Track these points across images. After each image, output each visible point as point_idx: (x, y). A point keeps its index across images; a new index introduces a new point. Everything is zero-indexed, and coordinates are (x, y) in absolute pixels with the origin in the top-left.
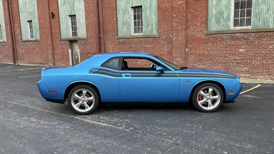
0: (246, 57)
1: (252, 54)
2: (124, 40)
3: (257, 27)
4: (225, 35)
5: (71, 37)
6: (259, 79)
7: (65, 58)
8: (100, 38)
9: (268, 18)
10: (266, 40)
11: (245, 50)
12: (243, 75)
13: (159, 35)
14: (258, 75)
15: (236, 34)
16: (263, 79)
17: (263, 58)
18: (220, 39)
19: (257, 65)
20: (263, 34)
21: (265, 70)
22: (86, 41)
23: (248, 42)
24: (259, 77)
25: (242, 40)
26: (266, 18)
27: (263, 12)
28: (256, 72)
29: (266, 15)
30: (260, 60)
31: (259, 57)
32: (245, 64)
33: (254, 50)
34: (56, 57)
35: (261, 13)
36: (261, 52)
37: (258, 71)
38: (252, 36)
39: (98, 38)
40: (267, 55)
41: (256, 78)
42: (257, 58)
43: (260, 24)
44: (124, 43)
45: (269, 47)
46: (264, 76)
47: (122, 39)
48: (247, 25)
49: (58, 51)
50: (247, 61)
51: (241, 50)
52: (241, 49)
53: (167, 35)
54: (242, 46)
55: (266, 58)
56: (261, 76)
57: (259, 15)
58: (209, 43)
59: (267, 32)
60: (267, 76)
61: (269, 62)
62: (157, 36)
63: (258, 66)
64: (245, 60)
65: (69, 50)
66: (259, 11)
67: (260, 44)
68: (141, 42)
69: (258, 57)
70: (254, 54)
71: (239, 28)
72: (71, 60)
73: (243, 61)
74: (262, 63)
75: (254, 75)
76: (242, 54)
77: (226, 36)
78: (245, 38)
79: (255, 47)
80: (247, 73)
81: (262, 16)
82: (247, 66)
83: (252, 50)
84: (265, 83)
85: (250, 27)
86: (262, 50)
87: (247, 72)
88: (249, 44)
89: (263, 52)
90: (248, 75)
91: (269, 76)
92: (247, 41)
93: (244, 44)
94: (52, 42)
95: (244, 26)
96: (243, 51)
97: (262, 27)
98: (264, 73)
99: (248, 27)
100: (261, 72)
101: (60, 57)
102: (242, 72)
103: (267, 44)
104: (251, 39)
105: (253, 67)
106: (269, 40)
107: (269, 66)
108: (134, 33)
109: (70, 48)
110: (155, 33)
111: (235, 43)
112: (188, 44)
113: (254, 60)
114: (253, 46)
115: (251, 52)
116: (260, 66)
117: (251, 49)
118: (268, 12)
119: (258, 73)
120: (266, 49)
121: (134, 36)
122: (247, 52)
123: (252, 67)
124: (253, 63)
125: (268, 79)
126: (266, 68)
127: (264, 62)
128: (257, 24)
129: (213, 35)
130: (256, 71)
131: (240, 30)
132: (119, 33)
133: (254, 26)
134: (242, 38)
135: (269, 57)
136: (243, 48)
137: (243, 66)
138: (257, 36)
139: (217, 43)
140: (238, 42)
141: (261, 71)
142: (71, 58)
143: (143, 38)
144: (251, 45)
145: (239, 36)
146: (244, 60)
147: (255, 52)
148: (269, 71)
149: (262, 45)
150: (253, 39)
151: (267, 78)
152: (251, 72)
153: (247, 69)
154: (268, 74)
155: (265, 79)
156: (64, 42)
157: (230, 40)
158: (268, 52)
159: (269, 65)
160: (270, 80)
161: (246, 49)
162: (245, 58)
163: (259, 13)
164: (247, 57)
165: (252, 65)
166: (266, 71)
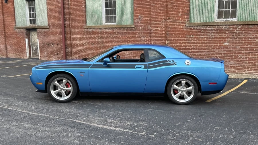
0: (231, 50)
1: (237, 47)
2: (94, 29)
3: (243, 19)
4: (208, 27)
5: (28, 25)
6: (245, 74)
7: (20, 49)
8: (65, 26)
9: (254, 11)
10: (253, 34)
11: (230, 44)
12: (227, 70)
13: (135, 25)
14: (244, 70)
15: (221, 27)
16: (249, 74)
17: (249, 52)
18: (204, 31)
19: (243, 59)
20: (250, 27)
21: (251, 64)
22: (47, 29)
23: (234, 35)
24: (245, 72)
25: (227, 33)
26: (253, 10)
27: (249, 4)
28: (242, 67)
29: (253, 8)
30: (245, 54)
31: (245, 51)
32: (230, 58)
33: (240, 44)
34: (9, 48)
35: (247, 5)
36: (248, 46)
37: (244, 65)
38: (238, 29)
39: (63, 27)
40: (254, 49)
41: (242, 73)
42: (243, 52)
43: (247, 17)
44: (94, 33)
45: (255, 41)
46: (250, 71)
47: (92, 29)
48: (232, 17)
49: (12, 41)
50: (232, 55)
51: (225, 44)
52: (226, 42)
53: (145, 25)
54: (227, 39)
55: (252, 52)
56: (247, 70)
57: (245, 7)
58: (191, 36)
59: (254, 25)
60: (253, 71)
61: (255, 56)
62: (133, 27)
63: (244, 60)
64: (230, 54)
65: (26, 39)
67: (246, 37)
68: (114, 32)
69: (244, 51)
70: (240, 47)
71: (223, 20)
72: (27, 51)
73: (228, 55)
74: (248, 57)
75: (240, 70)
76: (227, 47)
77: (210, 29)
78: (230, 31)
79: (241, 41)
80: (232, 68)
81: (248, 8)
82: (232, 60)
83: (238, 44)
84: (251, 78)
85: (235, 20)
86: (248, 44)
87: (232, 66)
88: (235, 37)
89: (249, 45)
90: (233, 70)
91: (255, 71)
92: (232, 34)
93: (229, 37)
94: (4, 30)
95: (228, 18)
96: (228, 44)
97: (248, 20)
98: (250, 67)
99: (234, 19)
100: (247, 67)
101: (14, 47)
102: (227, 66)
103: (253, 37)
104: (237, 32)
105: (239, 61)
106: (256, 34)
107: (255, 61)
108: (106, 22)
109: (27, 38)
110: (130, 23)
111: (219, 36)
112: (168, 36)
113: (240, 54)
114: (238, 39)
115: (236, 46)
116: (246, 60)
117: (237, 42)
118: (255, 4)
119: (244, 68)
120: (252, 42)
121: (105, 26)
122: (232, 45)
123: (237, 62)
124: (239, 58)
125: (254, 74)
126: (253, 62)
127: (250, 56)
128: (243, 17)
129: (196, 27)
130: (242, 65)
131: (225, 22)
132: (88, 21)
133: (240, 19)
134: (227, 31)
135: (255, 51)
136: (228, 41)
137: (227, 60)
138: (243, 29)
139: (200, 36)
140: (223, 35)
141: (247, 65)
142: (28, 48)
143: (117, 28)
144: (237, 39)
145: (223, 28)
146: (229, 54)
147: (241, 46)
148: (256, 66)
149: (248, 39)
150: (239, 32)
151: (253, 72)
152: (236, 66)
153: (232, 63)
154: (254, 69)
155: (251, 74)
156: (19, 30)
157: (215, 32)
158: (255, 46)
159: (256, 59)
160: (256, 75)
161: (231, 42)
162: (230, 52)
163: (246, 4)
164: (233, 50)
165: (237, 59)
166: (252, 66)
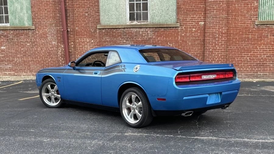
0: (8, 54)
1: (13, 51)
3: (14, 24)
6: (23, 76)
9: (22, 17)
10: (24, 38)
11: (6, 48)
12: (8, 73)
14: (21, 72)
16: (26, 76)
17: (23, 56)
19: (19, 62)
20: (20, 32)
21: (27, 66)
23: (8, 40)
24: (23, 74)
25: (2, 37)
26: (21, 16)
27: (17, 10)
28: (19, 69)
29: (21, 14)
30: (21, 57)
31: (20, 54)
32: (8, 62)
33: (14, 48)
35: (16, 12)
36: (21, 49)
37: (21, 68)
38: (11, 33)
40: (26, 52)
41: (20, 75)
42: (19, 56)
43: (17, 22)
45: (27, 44)
46: (26, 73)
48: (6, 23)
50: (10, 59)
51: (2, 48)
52: (2, 46)
54: (3, 43)
55: (26, 56)
56: (25, 72)
57: (15, 13)
59: (24, 30)
60: (29, 73)
61: (29, 59)
63: (21, 63)
64: (8, 57)
66: (14, 9)
67: (18, 41)
69: (18, 54)
70: (15, 51)
73: (6, 59)
74: (23, 60)
75: (18, 72)
76: (4, 51)
78: (5, 35)
79: (15, 45)
80: (11, 71)
81: (17, 15)
82: (10, 63)
83: (12, 48)
84: (28, 79)
85: (8, 25)
86: (21, 48)
87: (12, 69)
88: (9, 41)
89: (22, 49)
90: (12, 73)
91: (31, 73)
92: (7, 39)
93: (4, 41)
95: (3, 23)
96: (4, 48)
97: (19, 25)
98: (26, 69)
100: (24, 69)
102: (7, 69)
103: (25, 41)
104: (10, 37)
105: (16, 64)
106: (26, 38)
107: (29, 63)
113: (16, 57)
114: (13, 43)
115: (12, 49)
116: (22, 63)
117: (12, 46)
118: (22, 10)
119: (21, 70)
120: (24, 46)
122: (9, 49)
123: (15, 65)
124: (16, 61)
125: (30, 76)
126: (27, 65)
127: (24, 59)
128: (14, 22)
130: (19, 68)
133: (11, 24)
134: (2, 35)
135: (28, 54)
136: (4, 45)
137: (6, 63)
138: (15, 34)
141: (23, 68)
144: (11, 43)
146: (6, 57)
147: (16, 49)
148: (30, 68)
149: (21, 43)
150: (12, 37)
151: (29, 74)
152: (15, 69)
153: (11, 66)
154: (30, 71)
155: (28, 76)
158: (27, 49)
159: (29, 62)
160: (32, 77)
161: (7, 46)
162: (8, 56)
163: (14, 11)
164: (9, 54)
165: (14, 62)
166: (27, 68)
